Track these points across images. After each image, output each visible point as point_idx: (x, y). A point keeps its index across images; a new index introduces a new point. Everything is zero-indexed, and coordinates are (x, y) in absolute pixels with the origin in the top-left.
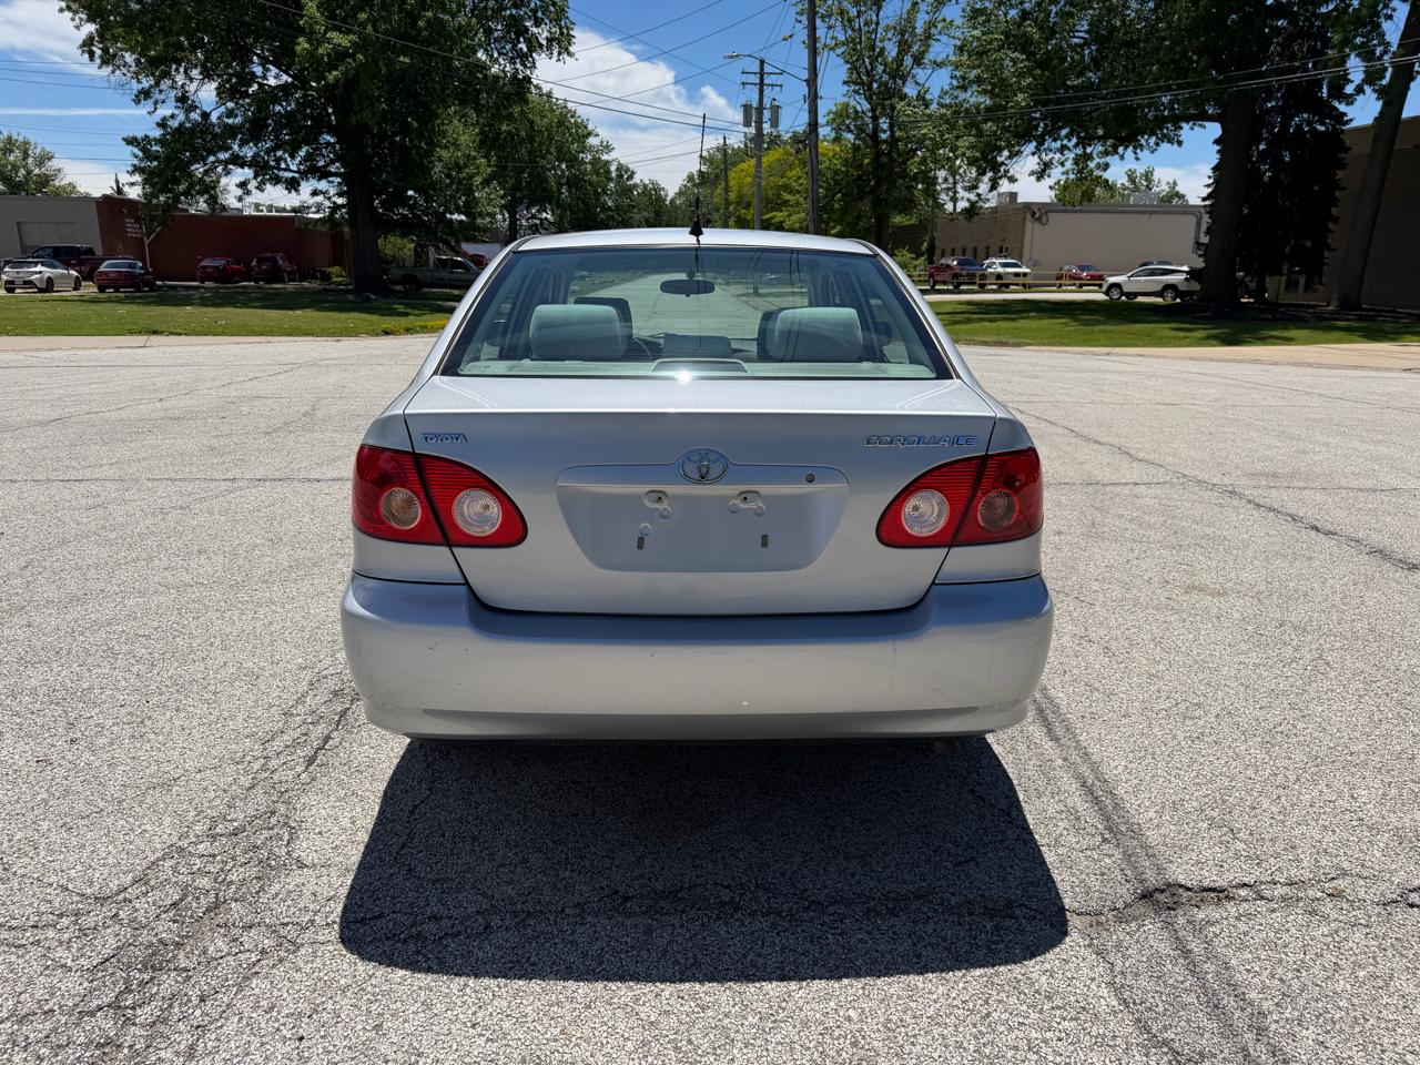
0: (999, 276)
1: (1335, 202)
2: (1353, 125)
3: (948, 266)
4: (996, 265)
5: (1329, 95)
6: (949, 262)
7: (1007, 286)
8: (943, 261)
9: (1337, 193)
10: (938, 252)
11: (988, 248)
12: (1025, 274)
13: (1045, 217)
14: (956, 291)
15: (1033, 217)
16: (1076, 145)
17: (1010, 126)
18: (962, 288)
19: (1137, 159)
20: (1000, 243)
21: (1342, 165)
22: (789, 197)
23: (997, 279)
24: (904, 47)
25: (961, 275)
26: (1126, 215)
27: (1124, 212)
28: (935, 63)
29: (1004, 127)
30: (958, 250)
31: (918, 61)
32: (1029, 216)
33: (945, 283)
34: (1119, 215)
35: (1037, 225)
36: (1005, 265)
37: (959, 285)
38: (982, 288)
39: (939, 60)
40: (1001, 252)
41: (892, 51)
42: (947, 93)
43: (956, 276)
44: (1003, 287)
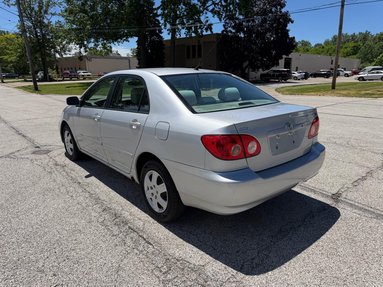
0: (83, 76)
1: (164, 57)
2: (164, 39)
3: (67, 73)
4: (81, 73)
5: (159, 32)
6: (67, 72)
7: (85, 78)
8: (65, 72)
9: (164, 55)
10: (63, 69)
11: (76, 68)
12: (90, 75)
13: (90, 59)
14: (71, 80)
15: (87, 59)
16: (102, 41)
17: (87, 34)
18: (72, 79)
19: (119, 45)
20: (79, 66)
21: (164, 49)
22: (8, 51)
23: (82, 76)
24: (41, 7)
25: (72, 76)
26: (111, 59)
27: (111, 58)
28: (52, 14)
29: (85, 35)
30: (70, 68)
31: (46, 12)
32: (86, 59)
33: (67, 78)
34: (110, 59)
35: (89, 61)
36: (84, 73)
37: (72, 78)
38: (78, 79)
39: (53, 13)
40: (80, 69)
41: (37, 9)
42: (57, 23)
43: (70, 76)
44: (84, 79)
